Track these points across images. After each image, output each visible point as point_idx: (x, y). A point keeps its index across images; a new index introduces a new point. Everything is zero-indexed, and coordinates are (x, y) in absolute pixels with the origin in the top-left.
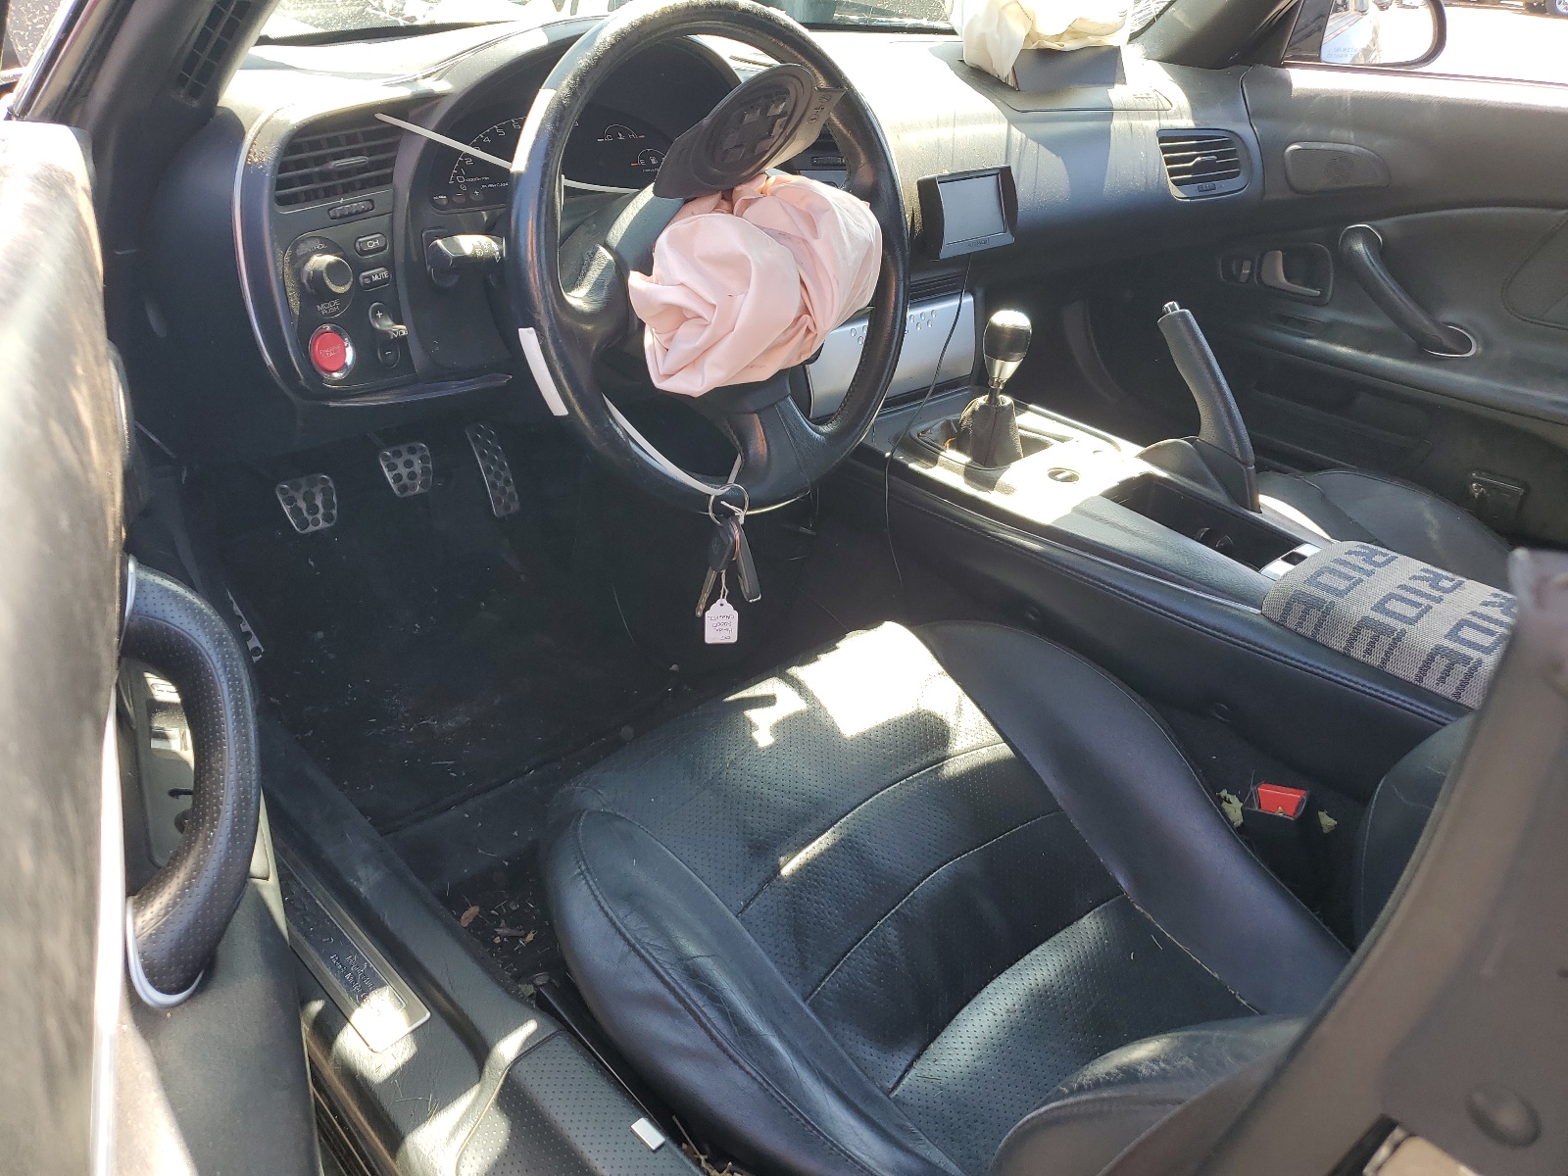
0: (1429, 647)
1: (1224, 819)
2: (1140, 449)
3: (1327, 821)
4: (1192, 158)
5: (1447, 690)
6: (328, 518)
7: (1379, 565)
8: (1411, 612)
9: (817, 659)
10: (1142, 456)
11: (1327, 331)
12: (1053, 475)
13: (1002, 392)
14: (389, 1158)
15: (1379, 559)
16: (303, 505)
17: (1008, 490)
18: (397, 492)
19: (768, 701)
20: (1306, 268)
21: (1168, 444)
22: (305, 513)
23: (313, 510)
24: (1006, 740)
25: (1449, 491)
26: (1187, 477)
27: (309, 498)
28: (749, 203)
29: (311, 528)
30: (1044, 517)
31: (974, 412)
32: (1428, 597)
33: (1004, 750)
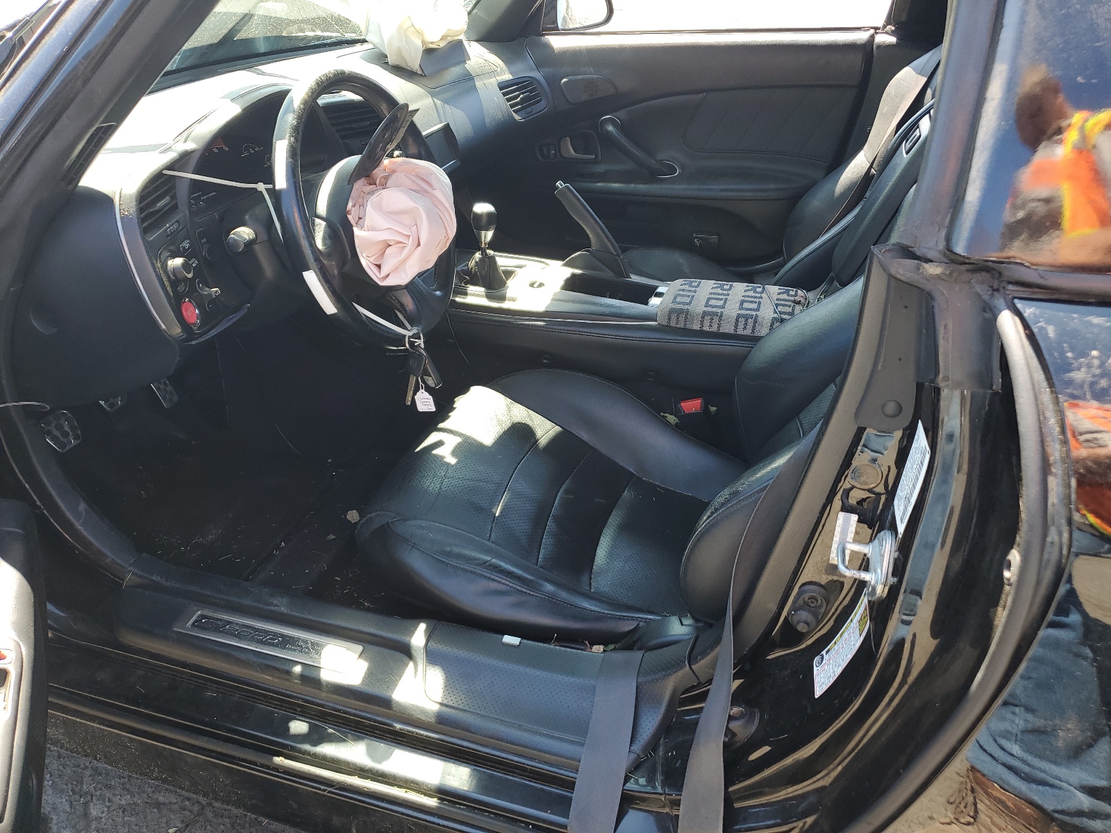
0: (734, 315)
1: (667, 424)
2: (562, 263)
3: (713, 409)
4: (518, 96)
5: (748, 332)
6: (76, 438)
7: (697, 287)
8: (721, 303)
9: (449, 417)
10: (565, 265)
11: (605, 177)
12: (532, 285)
13: (488, 248)
14: (389, 711)
15: (694, 284)
16: (57, 433)
17: (513, 300)
18: (108, 409)
19: (439, 444)
20: (583, 144)
21: (576, 257)
22: (61, 439)
23: (66, 435)
24: (557, 425)
25: (686, 247)
26: (592, 270)
27: (59, 427)
28: (386, 178)
29: (68, 447)
30: (540, 307)
31: (476, 262)
32: (722, 294)
33: (558, 429)
